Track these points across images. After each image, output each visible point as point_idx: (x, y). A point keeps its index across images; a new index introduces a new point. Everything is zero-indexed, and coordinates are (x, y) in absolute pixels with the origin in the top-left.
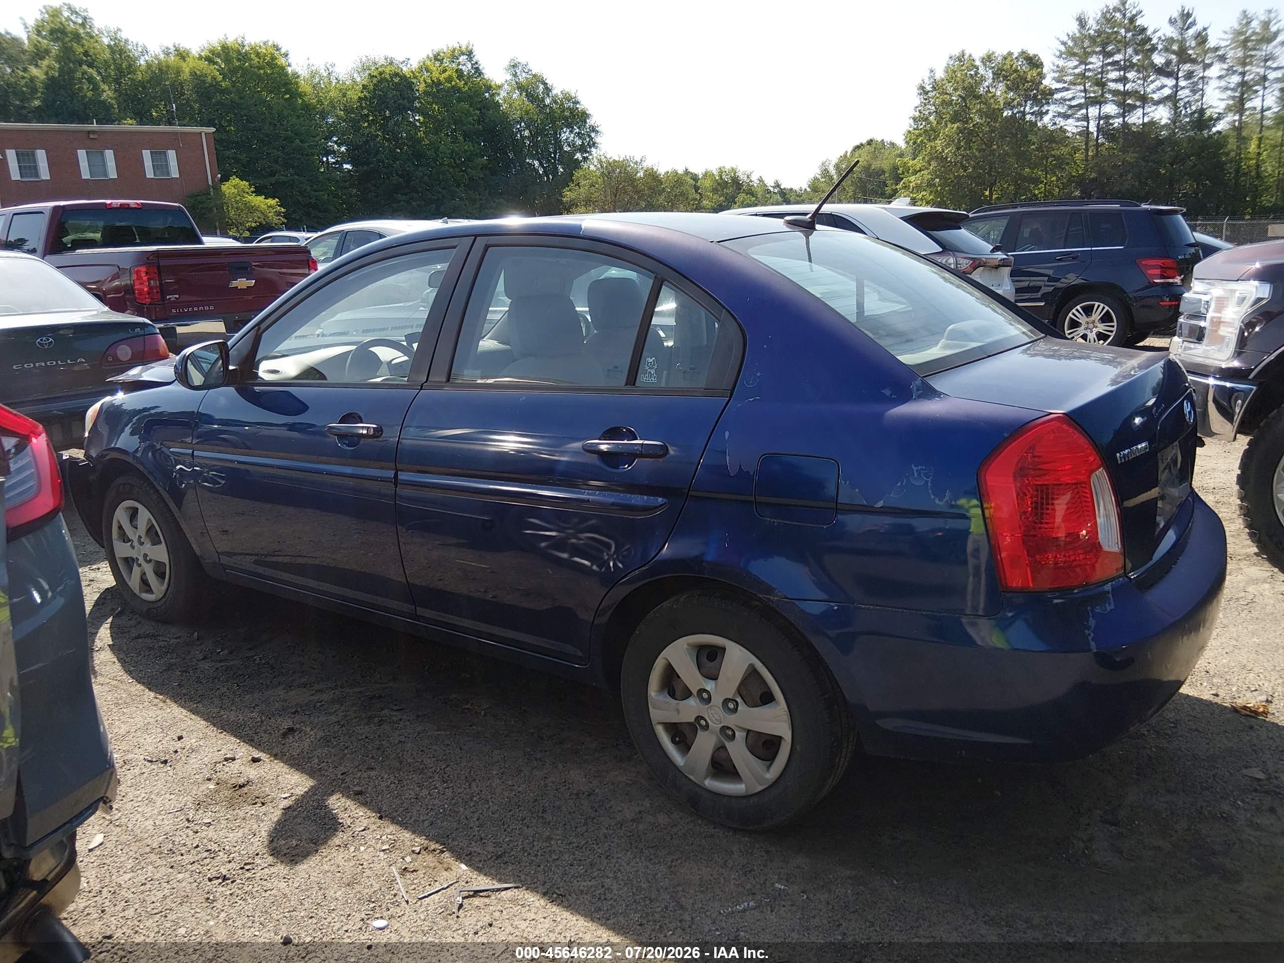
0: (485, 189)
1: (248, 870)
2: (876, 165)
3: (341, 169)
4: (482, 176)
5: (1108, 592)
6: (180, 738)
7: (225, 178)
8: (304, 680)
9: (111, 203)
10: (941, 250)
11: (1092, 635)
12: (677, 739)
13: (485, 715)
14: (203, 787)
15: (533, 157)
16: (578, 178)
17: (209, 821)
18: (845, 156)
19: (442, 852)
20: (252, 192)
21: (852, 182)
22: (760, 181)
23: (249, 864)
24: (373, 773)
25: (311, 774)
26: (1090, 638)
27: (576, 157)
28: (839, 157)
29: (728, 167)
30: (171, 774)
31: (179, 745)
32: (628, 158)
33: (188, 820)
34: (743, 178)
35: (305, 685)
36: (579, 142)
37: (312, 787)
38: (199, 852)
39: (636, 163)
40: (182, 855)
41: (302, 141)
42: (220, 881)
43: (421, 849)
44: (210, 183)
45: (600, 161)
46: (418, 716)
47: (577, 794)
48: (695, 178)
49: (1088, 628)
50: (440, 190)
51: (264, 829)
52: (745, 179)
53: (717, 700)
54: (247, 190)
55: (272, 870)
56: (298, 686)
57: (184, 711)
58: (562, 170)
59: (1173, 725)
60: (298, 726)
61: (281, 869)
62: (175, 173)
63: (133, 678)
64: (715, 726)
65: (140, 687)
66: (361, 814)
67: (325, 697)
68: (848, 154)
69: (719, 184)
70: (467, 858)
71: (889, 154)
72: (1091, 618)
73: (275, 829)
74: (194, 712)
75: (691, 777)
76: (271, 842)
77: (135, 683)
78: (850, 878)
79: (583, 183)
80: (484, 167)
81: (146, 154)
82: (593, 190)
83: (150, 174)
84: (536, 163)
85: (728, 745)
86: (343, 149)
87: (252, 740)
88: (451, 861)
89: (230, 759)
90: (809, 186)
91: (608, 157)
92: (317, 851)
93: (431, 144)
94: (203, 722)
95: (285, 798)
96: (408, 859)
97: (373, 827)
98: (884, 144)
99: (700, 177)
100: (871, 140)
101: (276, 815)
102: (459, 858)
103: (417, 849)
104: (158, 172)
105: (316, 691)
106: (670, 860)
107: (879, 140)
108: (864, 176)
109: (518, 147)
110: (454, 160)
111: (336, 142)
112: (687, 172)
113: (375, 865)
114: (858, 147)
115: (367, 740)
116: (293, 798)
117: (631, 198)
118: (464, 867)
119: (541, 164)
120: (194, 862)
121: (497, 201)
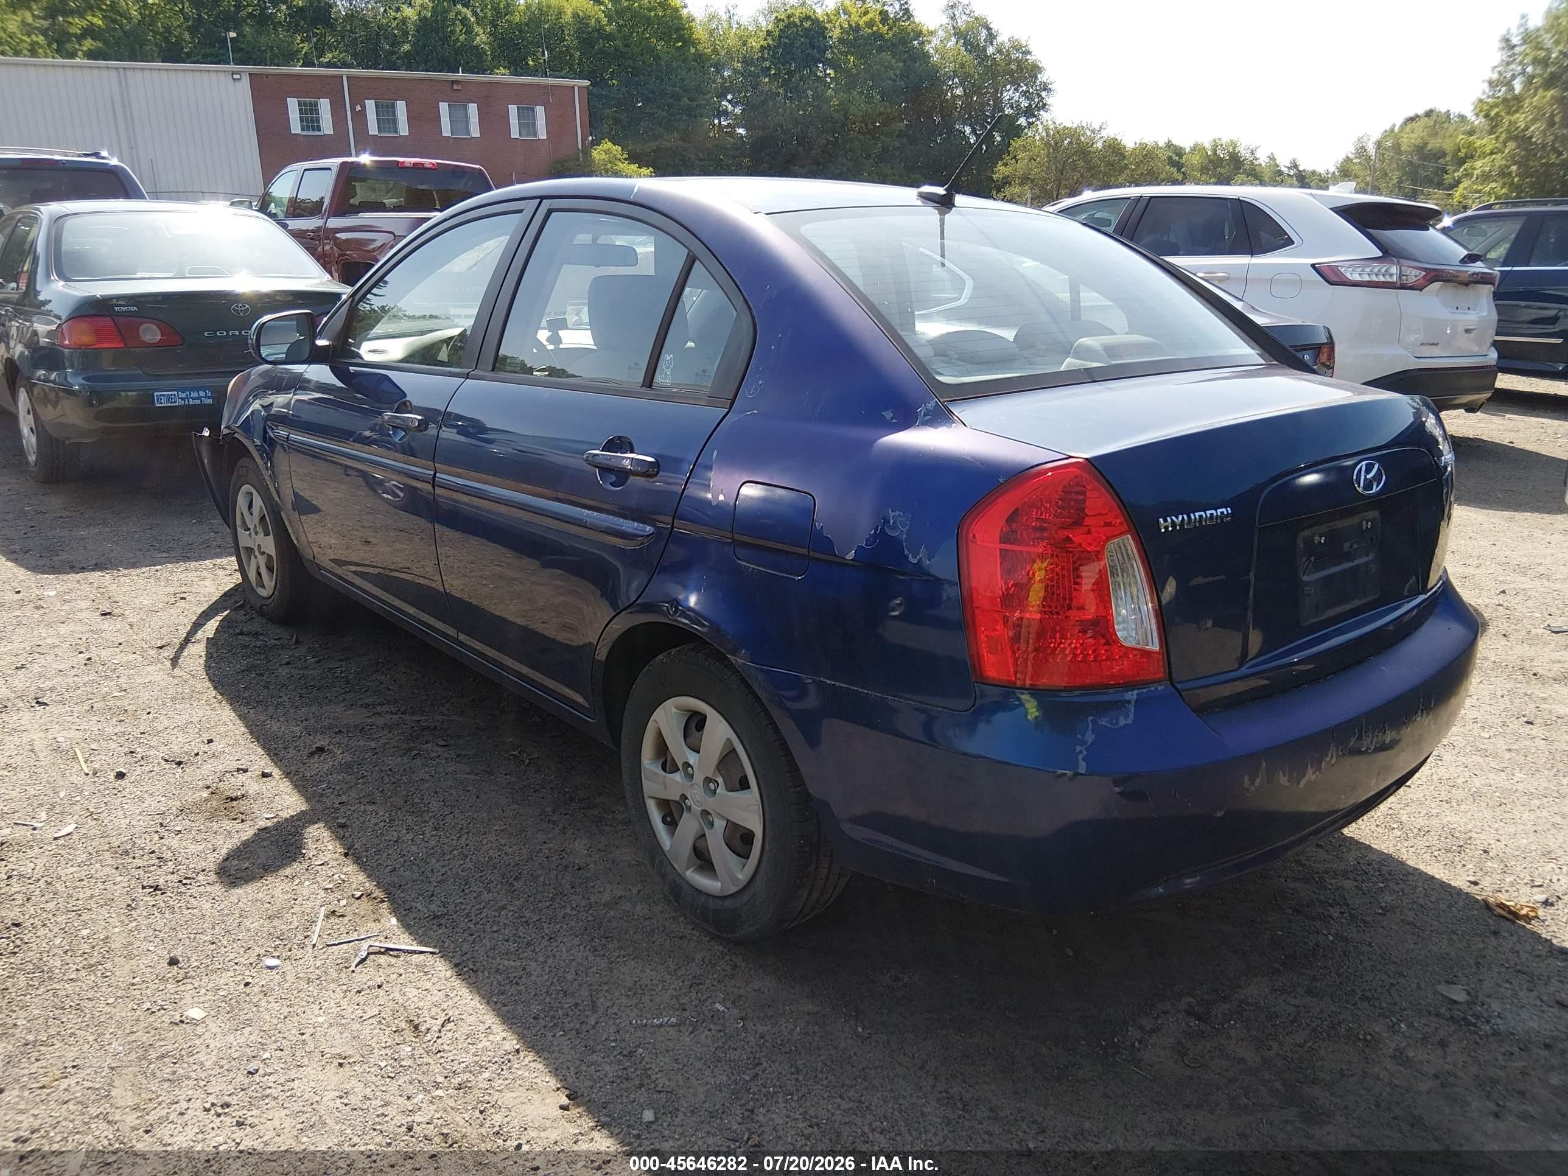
0: (900, 162)
1: (184, 884)
2: (1433, 144)
3: (732, 134)
4: (898, 144)
5: (1129, 702)
6: (210, 741)
7: (596, 143)
8: (370, 700)
9: (403, 162)
10: (1380, 254)
11: (1085, 753)
12: (669, 819)
13: (528, 765)
14: (197, 795)
15: (964, 123)
16: (1016, 149)
17: (180, 829)
18: (1392, 130)
19: (382, 901)
20: (625, 159)
21: (1398, 165)
22: (1271, 159)
23: (189, 878)
24: (370, 808)
25: (308, 800)
26: (1081, 757)
27: (1018, 123)
28: (1383, 130)
29: (1225, 140)
30: (177, 775)
31: (206, 748)
32: (1084, 124)
33: (161, 825)
34: (1244, 153)
35: (367, 706)
36: (1025, 103)
37: (302, 812)
38: (151, 858)
39: (1093, 131)
40: (134, 858)
41: (691, 100)
42: (152, 890)
43: (362, 895)
44: (580, 146)
45: (1047, 129)
46: (458, 756)
47: (567, 866)
48: (1179, 152)
49: (1083, 743)
50: (845, 161)
51: (226, 847)
52: (1248, 155)
53: (699, 778)
54: (619, 157)
55: (209, 889)
56: (361, 706)
57: (233, 714)
58: (999, 139)
59: (1380, 911)
60: (331, 747)
61: (218, 889)
62: (542, 134)
63: (207, 674)
64: (697, 809)
65: (208, 684)
66: (330, 847)
67: (380, 721)
68: (1396, 129)
69: (1210, 161)
70: (404, 913)
71: (1456, 130)
72: (1090, 732)
73: (238, 848)
74: (241, 717)
75: (675, 865)
76: (226, 860)
77: (207, 680)
78: (809, 1014)
79: (1021, 155)
80: (901, 134)
81: (513, 109)
82: (1033, 164)
83: (515, 134)
84: (968, 130)
85: (707, 832)
86: (738, 111)
87: (276, 754)
88: (386, 912)
89: (242, 770)
90: (1337, 168)
91: (1058, 123)
92: (262, 877)
93: (841, 103)
94: (244, 729)
95: (267, 819)
96: (343, 902)
97: (335, 863)
98: (1449, 116)
99: (1187, 151)
100: (1431, 111)
101: (247, 832)
102: (395, 911)
103: (358, 894)
104: (524, 132)
105: (374, 714)
106: (617, 954)
107: (1443, 111)
108: (1415, 158)
109: (947, 110)
110: (866, 125)
111: (730, 102)
112: (1169, 145)
113: (308, 902)
114: (1411, 119)
115: (389, 772)
116: (276, 820)
117: (1082, 176)
118: (394, 921)
119: (974, 131)
120: (140, 867)
121: (913, 177)
